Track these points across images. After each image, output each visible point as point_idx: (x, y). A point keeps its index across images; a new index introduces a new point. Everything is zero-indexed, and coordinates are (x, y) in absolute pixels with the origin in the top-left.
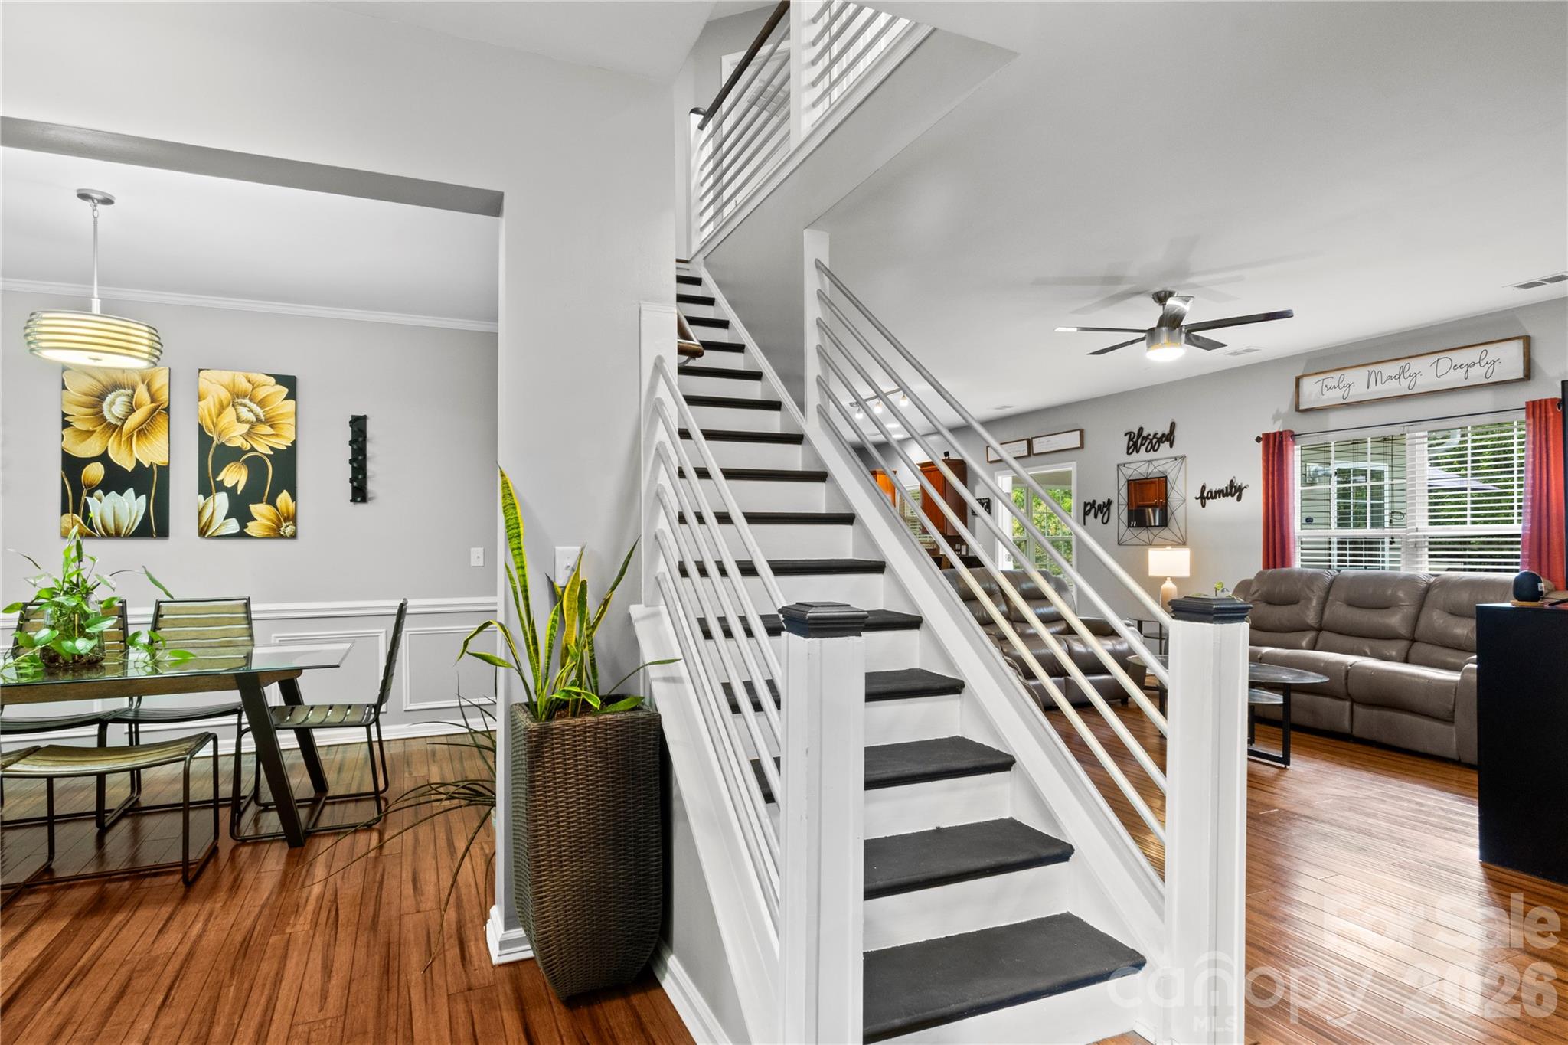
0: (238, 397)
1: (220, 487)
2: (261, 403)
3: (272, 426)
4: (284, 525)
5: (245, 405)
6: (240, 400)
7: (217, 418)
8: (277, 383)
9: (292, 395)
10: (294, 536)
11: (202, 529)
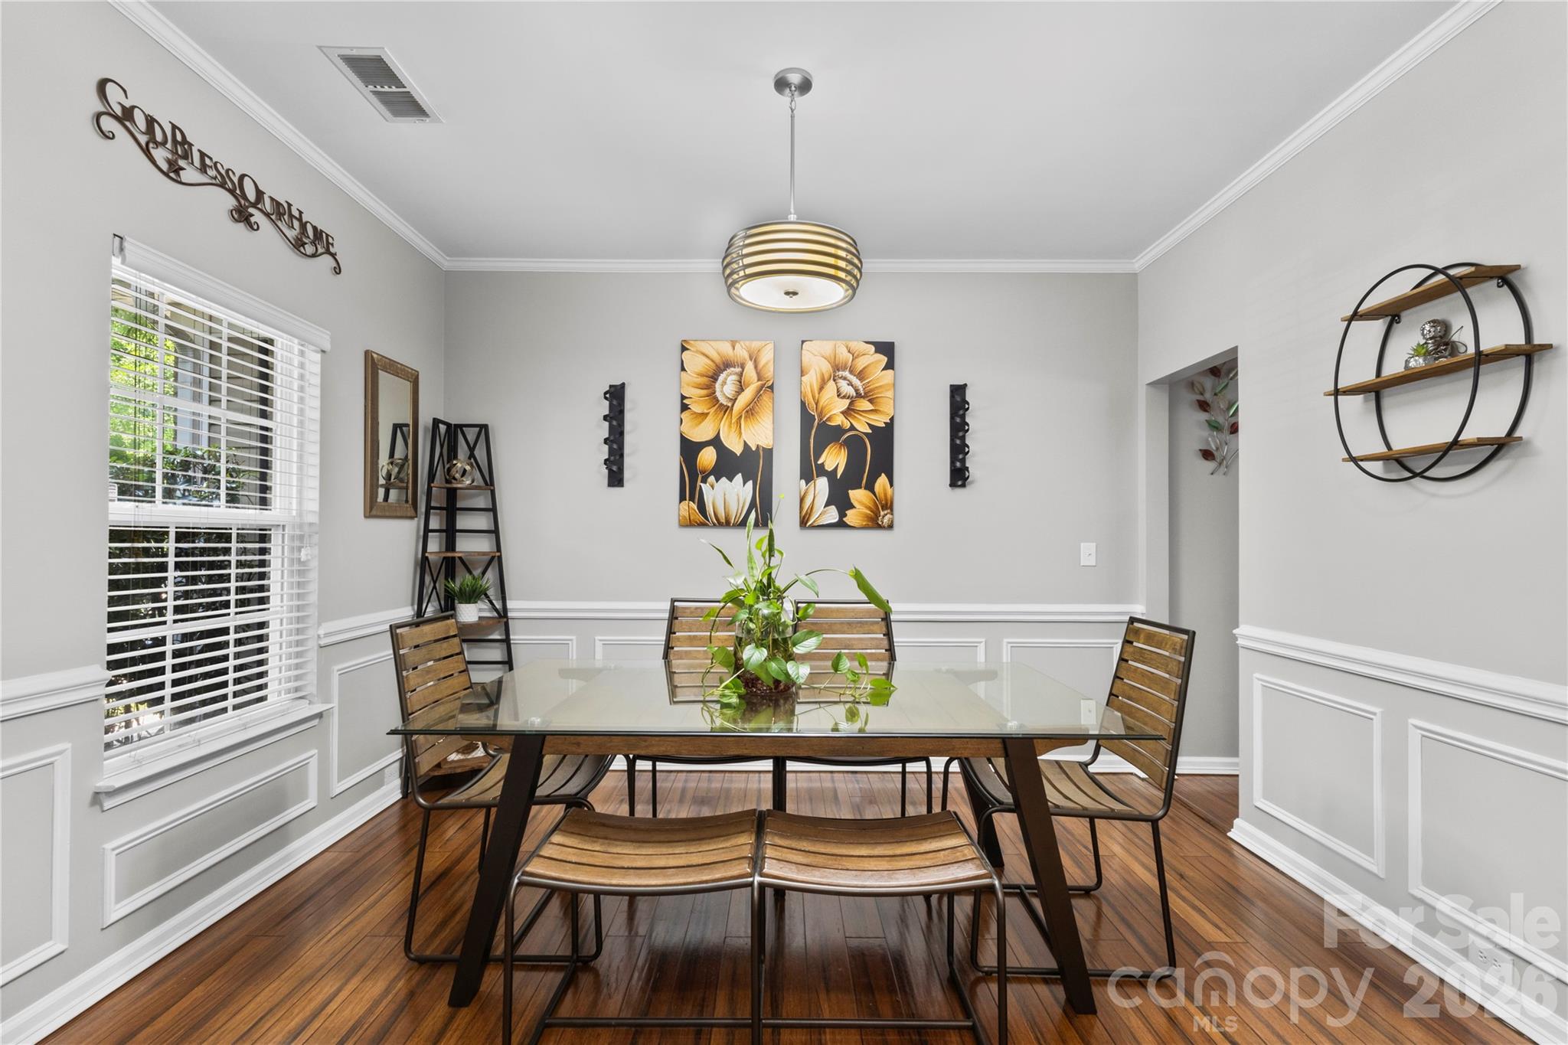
0: (838, 370)
1: (821, 471)
2: (861, 376)
3: (871, 401)
4: (882, 513)
5: (845, 379)
6: (841, 373)
7: (819, 393)
8: (876, 352)
9: (890, 366)
10: (891, 527)
11: (804, 517)
